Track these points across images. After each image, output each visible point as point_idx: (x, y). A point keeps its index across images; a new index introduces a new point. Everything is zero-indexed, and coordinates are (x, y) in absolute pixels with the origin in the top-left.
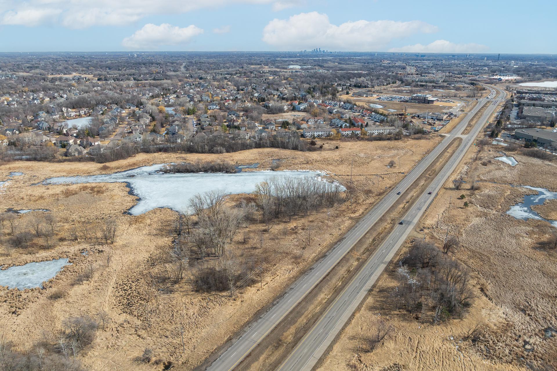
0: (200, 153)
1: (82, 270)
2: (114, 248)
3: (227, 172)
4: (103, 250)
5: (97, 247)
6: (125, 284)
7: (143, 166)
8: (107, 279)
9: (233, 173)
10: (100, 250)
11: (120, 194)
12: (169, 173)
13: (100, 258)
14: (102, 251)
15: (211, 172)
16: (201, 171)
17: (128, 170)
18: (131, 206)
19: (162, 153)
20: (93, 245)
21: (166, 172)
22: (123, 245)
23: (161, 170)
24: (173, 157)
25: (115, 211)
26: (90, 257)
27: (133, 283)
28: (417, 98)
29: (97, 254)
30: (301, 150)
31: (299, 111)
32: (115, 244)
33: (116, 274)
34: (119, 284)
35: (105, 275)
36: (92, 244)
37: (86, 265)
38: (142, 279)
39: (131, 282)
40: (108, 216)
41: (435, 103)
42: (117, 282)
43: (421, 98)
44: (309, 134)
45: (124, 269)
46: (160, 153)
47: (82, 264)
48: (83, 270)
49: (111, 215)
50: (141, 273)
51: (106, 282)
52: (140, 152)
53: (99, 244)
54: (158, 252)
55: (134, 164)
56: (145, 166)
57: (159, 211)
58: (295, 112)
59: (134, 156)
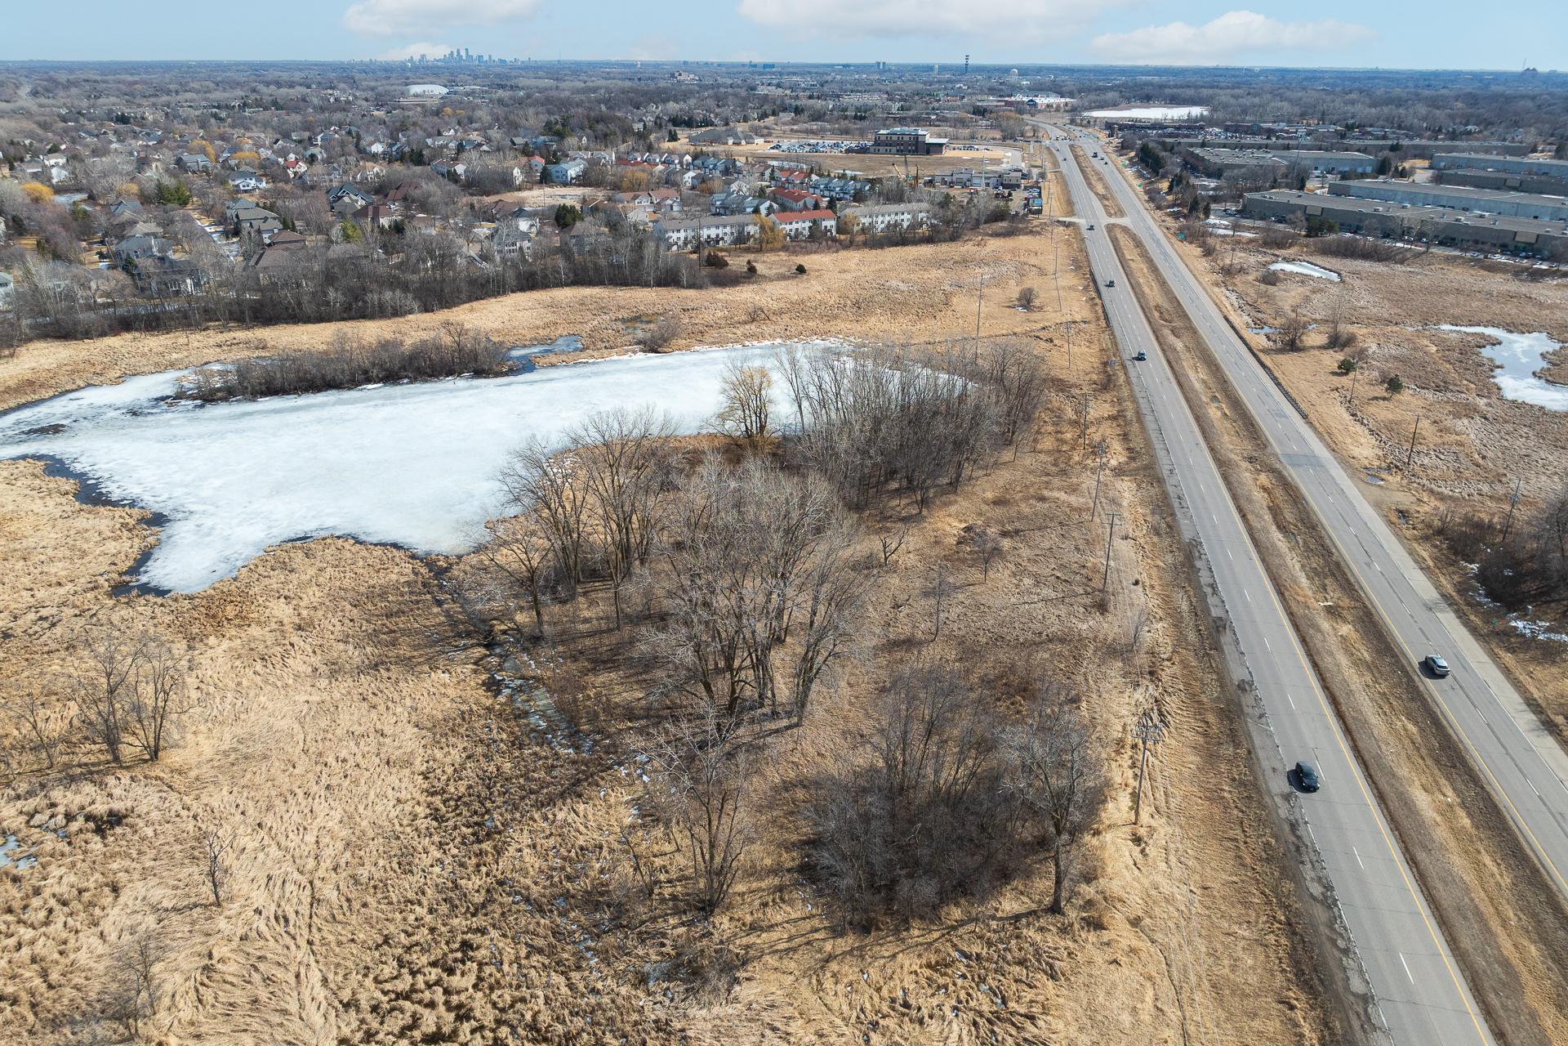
0: (308, 320)
1: (44, 974)
2: (178, 782)
3: (479, 373)
4: (117, 806)
5: (67, 798)
6: (407, 997)
7: (79, 389)
8: (263, 994)
9: (506, 374)
10: (100, 808)
11: (37, 506)
12: (225, 399)
13: (127, 863)
14: (116, 819)
15: (413, 381)
16: (369, 381)
17: (19, 407)
18: (134, 553)
19: (137, 334)
20: (31, 794)
21: (208, 397)
22: (226, 754)
23: (180, 396)
24: (196, 344)
25: (61, 591)
26: (55, 871)
27: (451, 971)
28: (895, 138)
29: (96, 844)
30: (691, 286)
31: (565, 184)
32: (172, 758)
33: (303, 943)
34: (365, 1005)
35: (231, 967)
36: (23, 787)
37: (56, 928)
38: (482, 931)
39: (434, 974)
40: (32, 616)
41: (948, 153)
42: (346, 995)
43: (906, 138)
44: (678, 235)
45: (329, 892)
46: (128, 336)
47: (27, 934)
48: (54, 977)
49: (44, 612)
50: (452, 896)
51: (276, 1019)
52: (30, 340)
53: (73, 779)
54: (456, 756)
55: (30, 384)
56: (89, 385)
57: (299, 556)
58: (552, 187)
59: (12, 355)
